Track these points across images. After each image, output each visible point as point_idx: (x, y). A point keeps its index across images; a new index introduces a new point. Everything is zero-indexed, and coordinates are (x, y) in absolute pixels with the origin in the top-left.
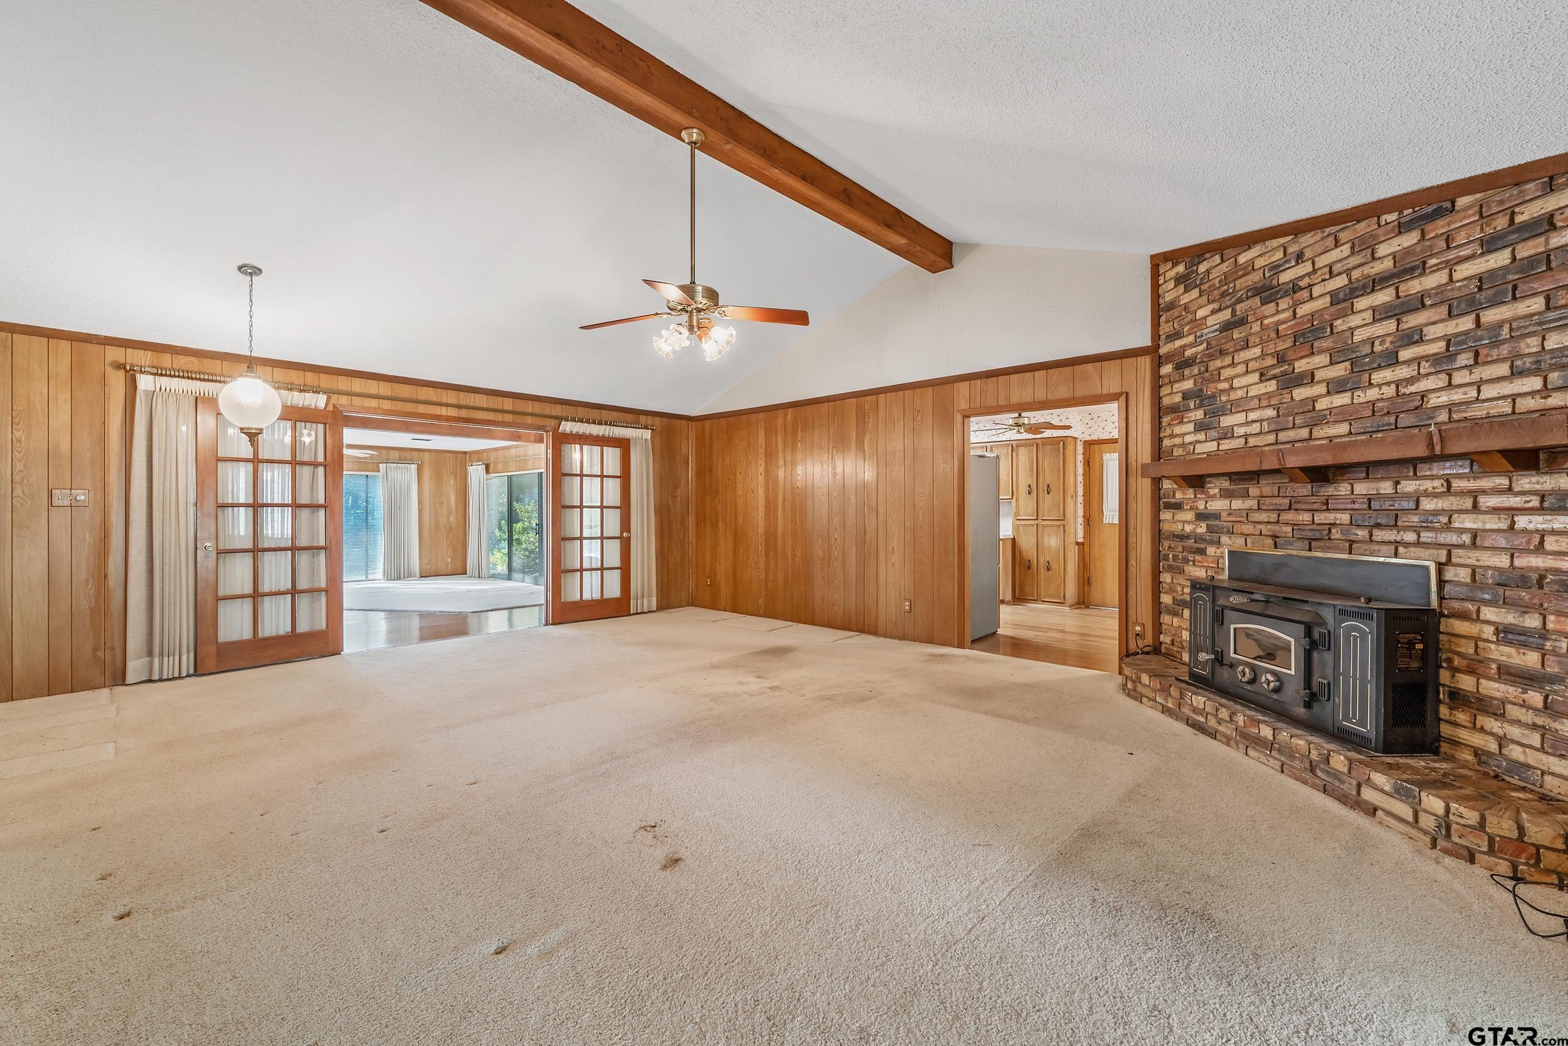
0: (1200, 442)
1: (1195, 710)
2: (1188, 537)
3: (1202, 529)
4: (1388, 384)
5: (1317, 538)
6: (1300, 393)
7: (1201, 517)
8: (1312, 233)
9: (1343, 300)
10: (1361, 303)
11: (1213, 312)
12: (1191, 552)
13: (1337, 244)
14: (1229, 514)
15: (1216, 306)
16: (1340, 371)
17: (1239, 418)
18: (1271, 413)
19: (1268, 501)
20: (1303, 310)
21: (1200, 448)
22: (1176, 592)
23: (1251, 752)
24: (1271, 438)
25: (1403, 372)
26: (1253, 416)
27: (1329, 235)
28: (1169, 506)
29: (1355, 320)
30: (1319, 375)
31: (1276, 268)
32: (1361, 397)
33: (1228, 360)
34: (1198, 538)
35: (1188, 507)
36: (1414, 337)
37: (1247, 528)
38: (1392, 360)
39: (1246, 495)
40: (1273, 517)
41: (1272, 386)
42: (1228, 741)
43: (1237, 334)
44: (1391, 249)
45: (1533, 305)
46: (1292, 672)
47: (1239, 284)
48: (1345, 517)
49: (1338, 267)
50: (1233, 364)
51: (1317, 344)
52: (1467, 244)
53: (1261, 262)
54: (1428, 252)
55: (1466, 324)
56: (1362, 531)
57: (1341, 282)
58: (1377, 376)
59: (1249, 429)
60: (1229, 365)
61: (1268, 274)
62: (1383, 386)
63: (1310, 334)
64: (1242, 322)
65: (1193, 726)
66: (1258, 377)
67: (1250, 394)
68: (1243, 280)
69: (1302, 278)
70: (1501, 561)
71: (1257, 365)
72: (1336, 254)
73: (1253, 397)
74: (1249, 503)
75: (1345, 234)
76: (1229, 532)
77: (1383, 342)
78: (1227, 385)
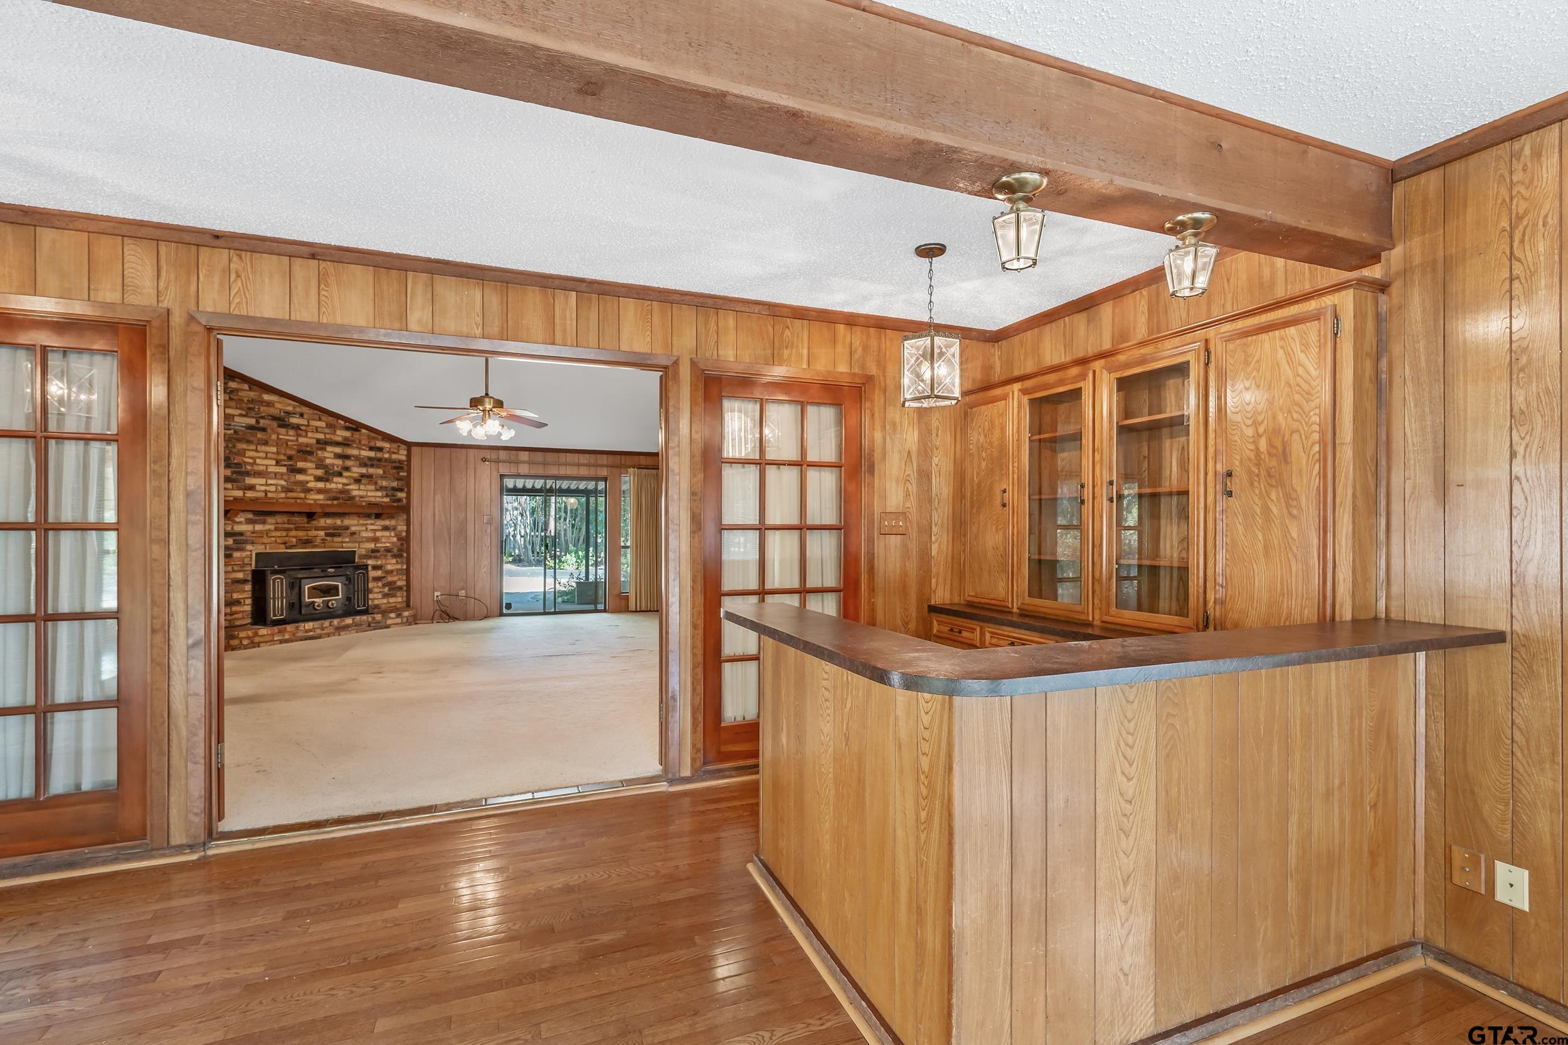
0: (227, 489)
1: (306, 631)
3: (229, 542)
4: (339, 483)
5: (307, 542)
6: (301, 477)
8: (309, 408)
9: (323, 444)
10: (329, 448)
11: (241, 415)
13: (320, 419)
14: (253, 533)
15: (244, 413)
16: (320, 472)
17: (263, 481)
18: (283, 483)
19: (280, 526)
23: (341, 634)
24: (283, 495)
25: (344, 481)
26: (270, 482)
29: (326, 454)
30: (310, 471)
31: (288, 413)
32: (329, 486)
33: (253, 447)
36: (347, 469)
37: (265, 540)
38: (340, 475)
39: (264, 522)
40: (284, 534)
41: (284, 470)
42: (329, 635)
43: (259, 435)
44: (341, 434)
45: (380, 471)
46: (340, 597)
47: (262, 409)
48: (322, 533)
49: (319, 430)
50: (256, 451)
51: (309, 457)
52: (364, 445)
53: (278, 405)
54: (353, 441)
55: (364, 470)
56: (328, 538)
57: (321, 436)
58: (336, 479)
59: (268, 488)
60: (253, 450)
61: (282, 414)
62: (337, 484)
63: (305, 452)
64: (264, 430)
65: (306, 639)
66: (274, 462)
67: (269, 470)
68: (265, 408)
69: (302, 425)
70: (372, 546)
71: (274, 456)
72: (318, 424)
73: (271, 472)
74: (267, 527)
75: (323, 418)
76: (253, 543)
77: (338, 467)
78: (251, 461)
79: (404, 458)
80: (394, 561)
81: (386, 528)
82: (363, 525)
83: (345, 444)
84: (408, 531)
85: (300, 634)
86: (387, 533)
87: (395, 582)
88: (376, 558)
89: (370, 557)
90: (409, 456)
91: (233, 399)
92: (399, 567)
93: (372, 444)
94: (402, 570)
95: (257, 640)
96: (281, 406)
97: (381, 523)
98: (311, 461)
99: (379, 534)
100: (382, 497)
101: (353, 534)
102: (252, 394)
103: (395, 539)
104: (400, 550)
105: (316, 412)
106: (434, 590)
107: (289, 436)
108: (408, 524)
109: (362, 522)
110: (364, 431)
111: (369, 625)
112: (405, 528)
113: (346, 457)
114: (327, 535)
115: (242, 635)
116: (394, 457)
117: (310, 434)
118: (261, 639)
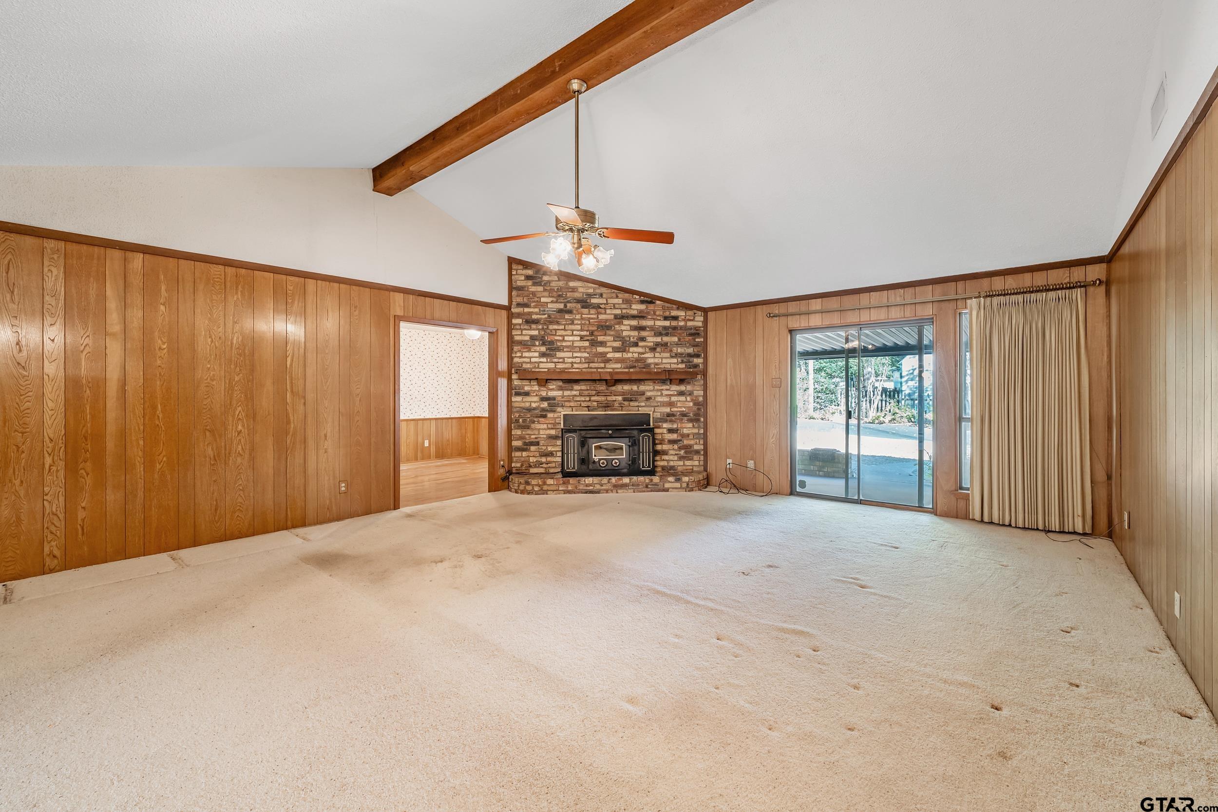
0: (542, 362)
1: (587, 485)
2: (534, 409)
3: (545, 405)
4: (635, 353)
5: (607, 406)
6: (600, 349)
7: (543, 399)
8: (607, 289)
9: (620, 318)
10: (626, 322)
11: (552, 302)
12: (536, 417)
13: (617, 297)
14: (562, 398)
15: (555, 300)
16: (617, 344)
17: (568, 354)
18: (586, 355)
19: (584, 392)
20: (601, 317)
21: (542, 365)
22: (526, 438)
23: (619, 491)
24: (586, 365)
25: (640, 350)
26: (575, 355)
27: (614, 292)
28: (517, 394)
29: (623, 328)
30: (609, 344)
31: (590, 296)
32: (625, 355)
33: (562, 327)
34: (543, 410)
35: (535, 394)
36: (643, 339)
37: (572, 404)
38: (636, 345)
39: (571, 389)
40: (588, 399)
41: (587, 344)
42: (607, 491)
43: (567, 316)
44: (637, 307)
45: (675, 339)
46: (624, 457)
47: (569, 294)
48: (620, 398)
49: (617, 306)
50: (565, 330)
51: (608, 332)
52: (659, 316)
53: (581, 290)
54: (648, 313)
55: (659, 339)
56: (626, 403)
57: (618, 312)
58: (632, 349)
59: (574, 360)
60: (562, 329)
61: (585, 296)
62: (633, 353)
63: (605, 327)
64: (570, 312)
65: (586, 493)
66: (579, 338)
67: (574, 345)
68: (571, 294)
69: (602, 304)
70: (667, 410)
71: (578, 333)
72: (616, 301)
73: (576, 347)
74: (574, 393)
75: (620, 295)
76: (562, 406)
77: (633, 338)
78: (561, 338)
79: (700, 324)
80: (690, 425)
81: (681, 393)
82: (658, 390)
83: (640, 316)
84: (705, 396)
85: (581, 487)
86: (682, 398)
87: (691, 446)
88: (671, 421)
89: (666, 421)
90: (705, 322)
91: (546, 290)
92: (696, 431)
93: (667, 314)
94: (698, 434)
97: (675, 388)
98: (610, 335)
99: (674, 399)
100: (677, 363)
101: (649, 399)
102: (561, 284)
103: (691, 404)
104: (697, 415)
105: (613, 290)
106: (727, 457)
107: (591, 314)
108: (705, 390)
109: (656, 387)
110: (658, 302)
111: (647, 487)
112: (702, 393)
113: (642, 328)
114: (624, 400)
115: (534, 482)
116: (690, 324)
117: (608, 311)
118: (549, 488)
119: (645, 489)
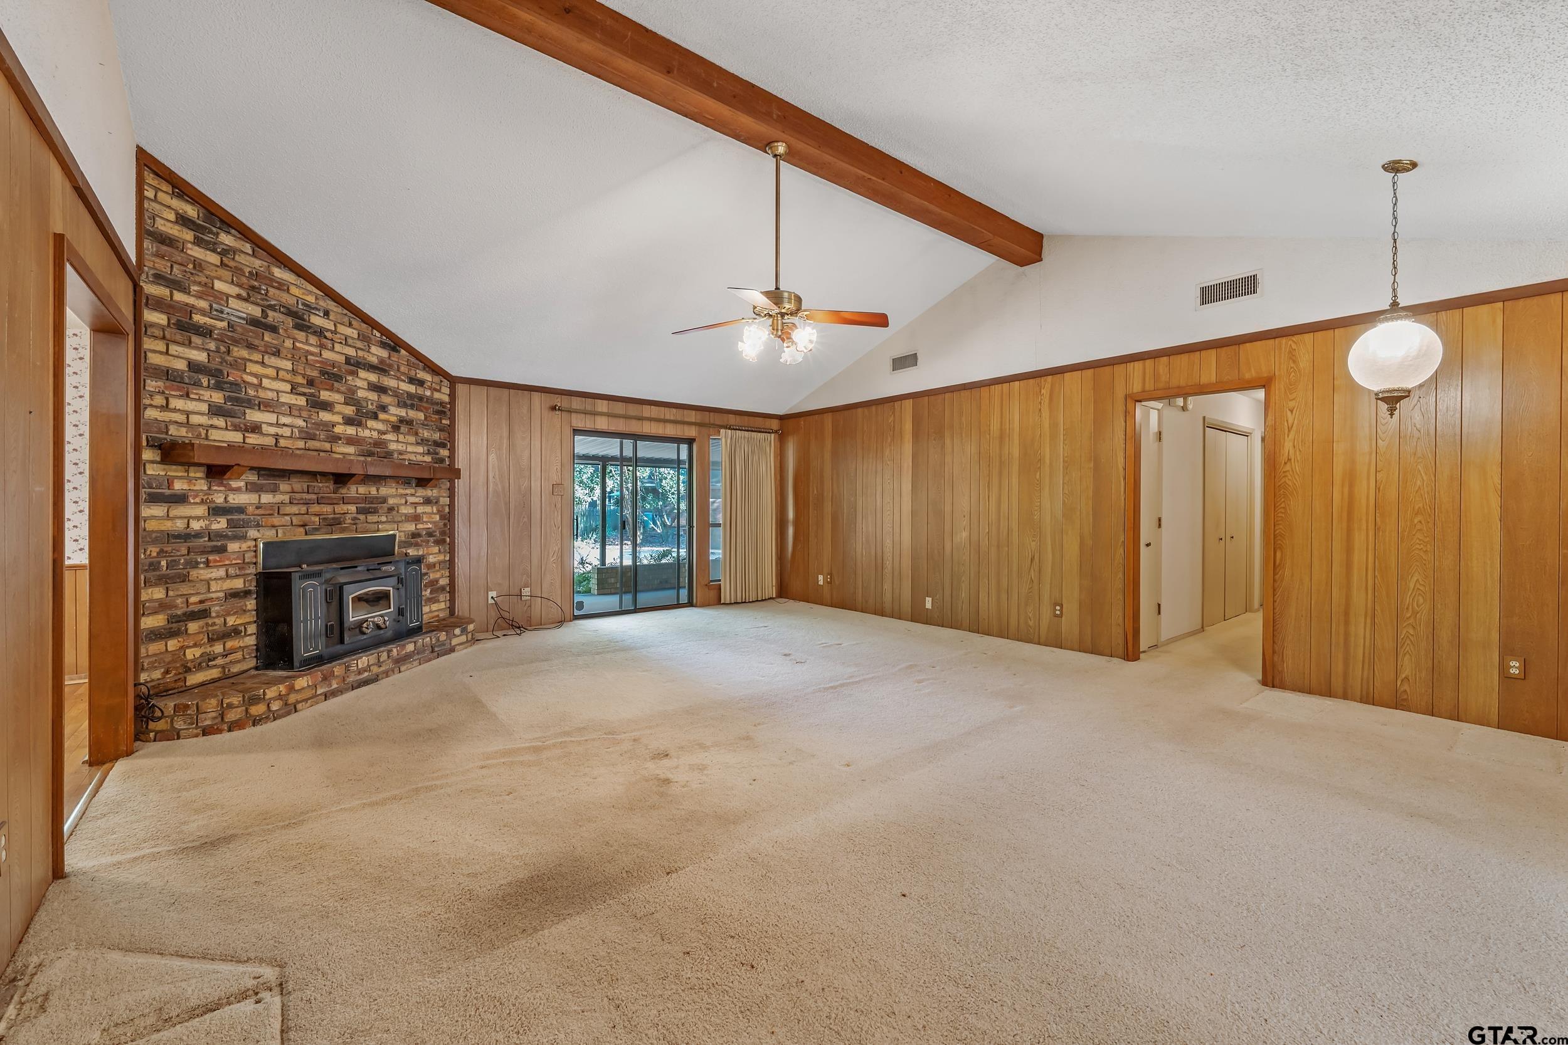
0: (216, 427)
1: (360, 671)
2: (198, 535)
3: (220, 524)
4: (374, 430)
5: (334, 523)
6: (325, 416)
7: (216, 511)
8: (336, 304)
10: (362, 374)
11: (237, 296)
12: (203, 553)
13: (350, 325)
14: (257, 508)
15: (244, 294)
16: (349, 410)
17: (271, 418)
18: (301, 423)
19: (298, 496)
20: (327, 354)
21: (215, 435)
22: (176, 607)
23: (402, 669)
24: (301, 444)
25: (380, 426)
26: (284, 420)
27: (346, 315)
28: (154, 499)
29: (358, 383)
30: (338, 408)
31: (309, 307)
32: (361, 433)
33: (257, 357)
34: (219, 535)
35: (198, 500)
36: (383, 408)
37: (276, 520)
38: (375, 417)
39: (275, 490)
40: (303, 509)
41: (301, 401)
43: (268, 337)
44: (377, 353)
45: (421, 416)
46: (393, 609)
47: (272, 291)
48: (353, 508)
49: (350, 341)
50: (263, 363)
51: (336, 384)
52: (404, 374)
53: (294, 290)
54: (390, 366)
55: (402, 412)
56: (362, 517)
57: (351, 352)
58: (371, 423)
59: (280, 431)
60: (257, 362)
61: (300, 306)
62: (371, 430)
63: (331, 376)
64: (273, 329)
65: (359, 686)
66: (288, 387)
67: (282, 400)
68: (277, 292)
69: (328, 330)
70: (411, 527)
71: (288, 377)
72: (349, 331)
73: (284, 404)
74: (279, 498)
75: (354, 322)
76: (258, 526)
77: (372, 404)
78: (255, 381)
79: (446, 399)
80: (436, 549)
81: (427, 501)
82: (402, 496)
83: (380, 368)
84: (452, 505)
85: (352, 678)
86: (428, 509)
87: (437, 581)
88: (417, 545)
89: (410, 545)
90: (453, 395)
91: (227, 266)
92: (441, 557)
93: (412, 373)
94: (445, 561)
95: (292, 698)
96: (300, 293)
97: (421, 492)
98: (338, 391)
99: (420, 509)
100: (423, 454)
101: (391, 509)
102: (257, 263)
103: (437, 517)
104: (443, 533)
105: (345, 311)
106: (488, 589)
107: (308, 344)
108: (452, 496)
109: (401, 491)
110: (403, 352)
111: (433, 651)
112: (447, 500)
113: (380, 389)
114: (359, 511)
115: (271, 693)
116: (437, 395)
117: (337, 347)
119: (432, 656)
